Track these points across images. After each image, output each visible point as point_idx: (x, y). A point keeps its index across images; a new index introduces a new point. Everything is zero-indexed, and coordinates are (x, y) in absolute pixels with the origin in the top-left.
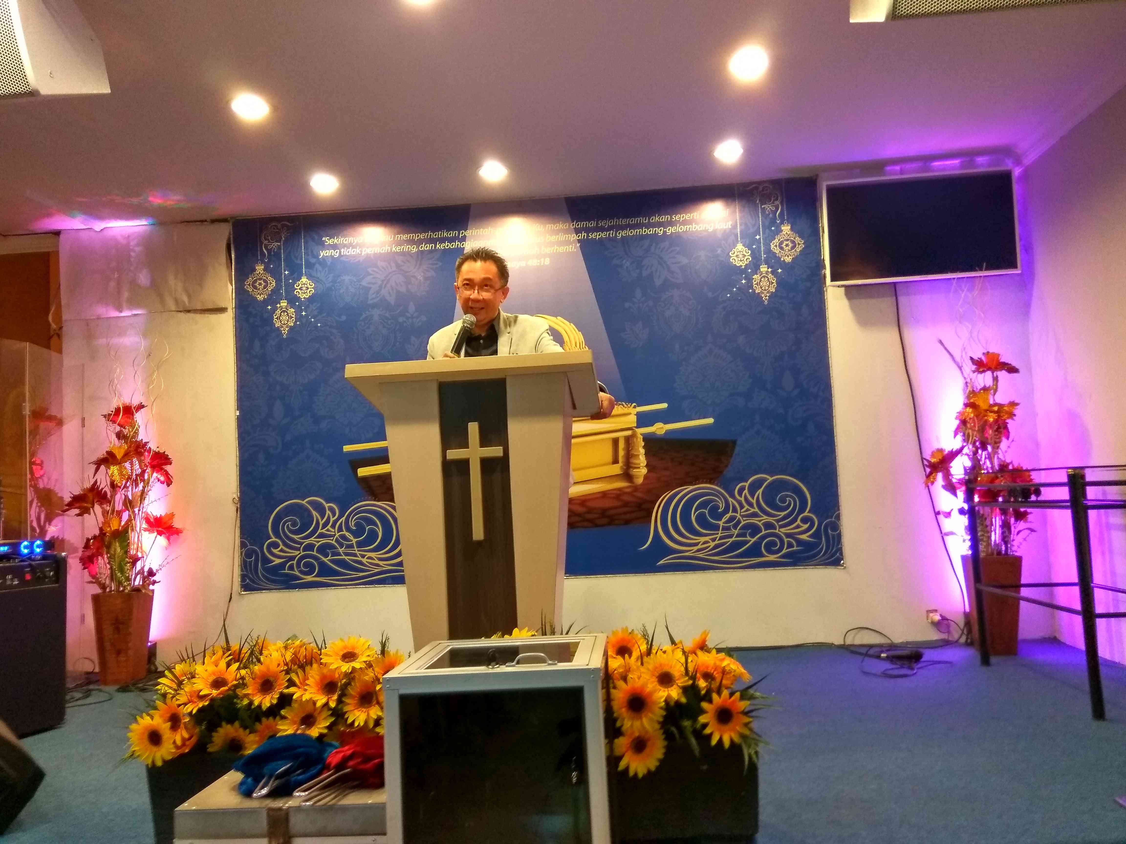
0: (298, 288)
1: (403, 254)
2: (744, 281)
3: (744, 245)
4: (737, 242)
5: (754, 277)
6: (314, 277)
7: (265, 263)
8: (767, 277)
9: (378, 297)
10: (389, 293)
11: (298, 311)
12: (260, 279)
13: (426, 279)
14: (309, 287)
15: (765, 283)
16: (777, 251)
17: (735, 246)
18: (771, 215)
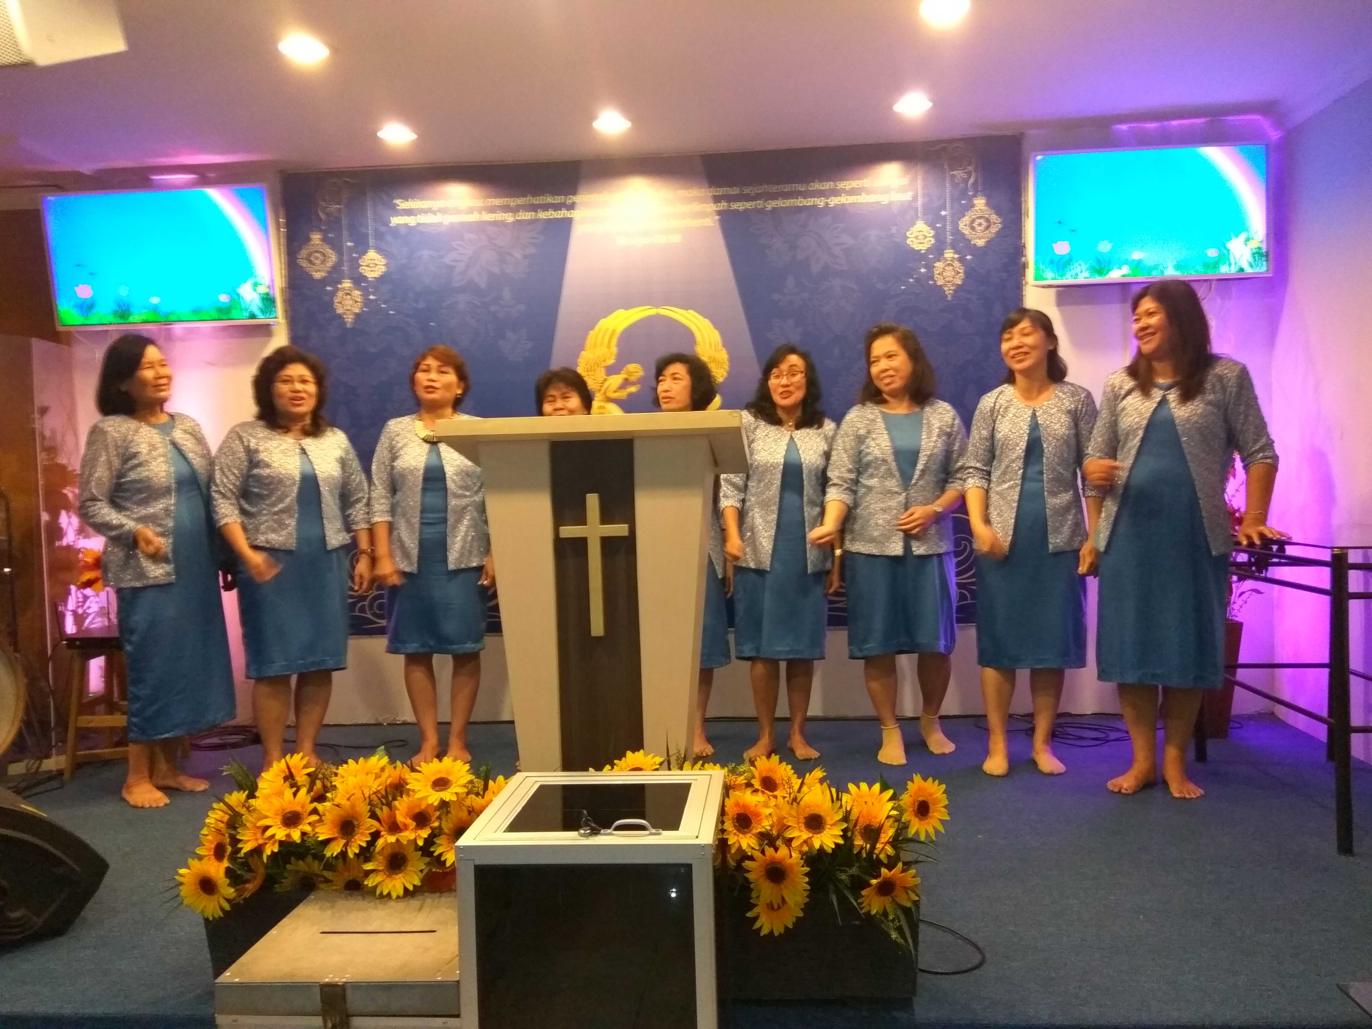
0: (364, 264)
2: (923, 270)
3: (926, 223)
4: (917, 218)
5: (935, 265)
6: (384, 250)
7: (321, 230)
8: (952, 266)
9: (464, 279)
10: (479, 274)
11: (366, 293)
12: (317, 252)
14: (379, 263)
15: (949, 273)
16: (966, 231)
17: (913, 224)
18: (962, 185)
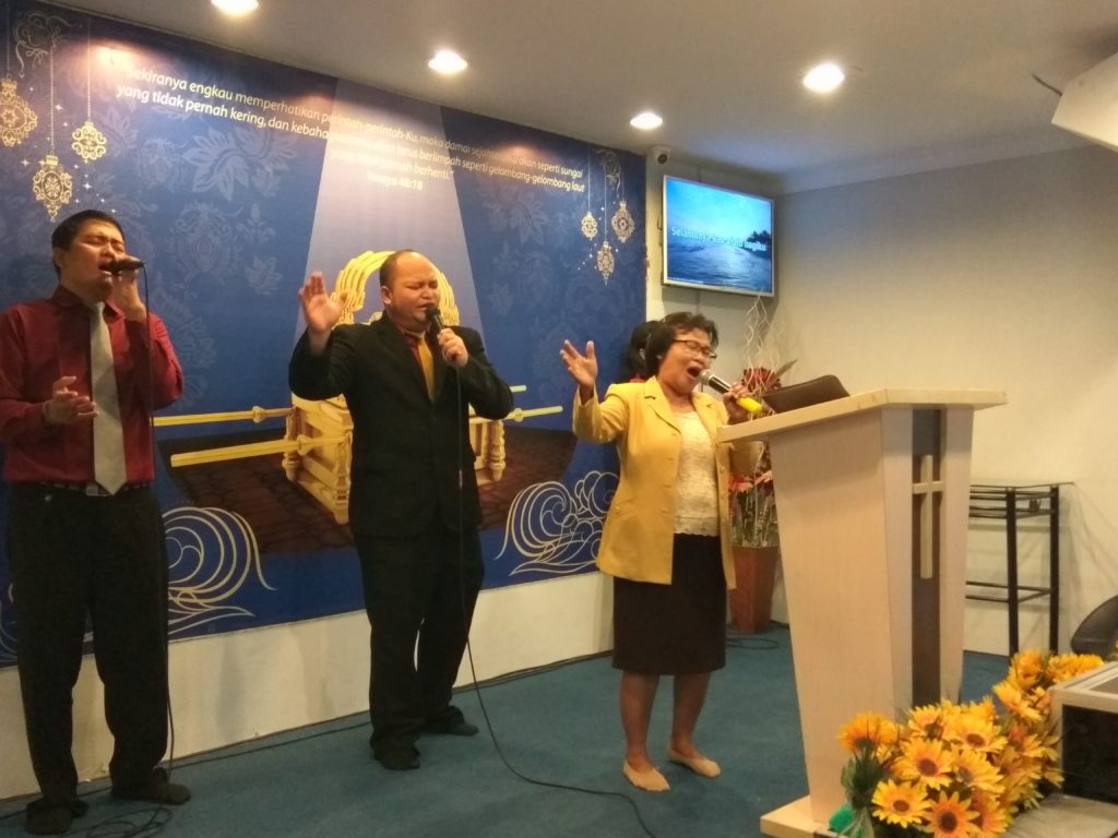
0: (79, 139)
1: (244, 124)
2: (591, 256)
3: (593, 215)
4: (587, 209)
5: (598, 253)
6: (107, 127)
7: (19, 80)
8: (608, 256)
9: (206, 185)
10: (225, 183)
11: (78, 178)
12: (10, 107)
13: (277, 173)
14: (98, 142)
15: (606, 262)
16: (616, 228)
17: (585, 215)
18: (613, 188)
